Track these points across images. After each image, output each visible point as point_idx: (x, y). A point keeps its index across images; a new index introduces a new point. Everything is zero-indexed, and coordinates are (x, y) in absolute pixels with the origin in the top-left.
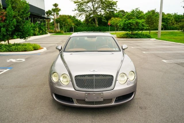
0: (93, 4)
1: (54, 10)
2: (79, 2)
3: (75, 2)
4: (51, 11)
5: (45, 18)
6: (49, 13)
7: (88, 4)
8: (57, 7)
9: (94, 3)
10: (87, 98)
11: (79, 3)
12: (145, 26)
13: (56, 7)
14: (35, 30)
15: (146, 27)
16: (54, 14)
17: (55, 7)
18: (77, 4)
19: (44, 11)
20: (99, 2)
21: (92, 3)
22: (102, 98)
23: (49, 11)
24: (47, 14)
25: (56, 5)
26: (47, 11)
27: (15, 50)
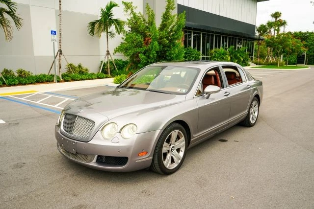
1: (270, 25)
4: (264, 26)
5: (254, 39)
6: (263, 29)
8: (278, 19)
13: (276, 18)
17: (274, 20)
19: (255, 26)
22: (74, 149)
24: (259, 31)
25: (276, 15)
26: (260, 26)
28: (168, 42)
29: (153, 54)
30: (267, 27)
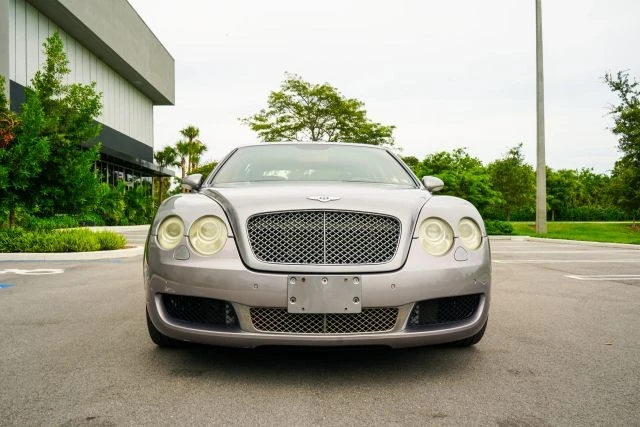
0: (313, 135)
1: (183, 148)
2: (269, 127)
3: (256, 128)
4: (173, 151)
5: (152, 173)
6: (167, 156)
7: (299, 134)
8: (194, 140)
9: (316, 130)
10: (293, 299)
11: (268, 130)
12: (491, 196)
13: (191, 137)
14: (115, 204)
15: (494, 198)
16: (183, 159)
17: (187, 140)
18: (262, 134)
19: (151, 149)
20: (334, 128)
21: (312, 129)
22: (356, 299)
23: (169, 150)
24: (159, 160)
25: (191, 133)
26: (162, 150)
27: (32, 246)
28: (68, 142)
29: (31, 169)
30: (177, 151)
